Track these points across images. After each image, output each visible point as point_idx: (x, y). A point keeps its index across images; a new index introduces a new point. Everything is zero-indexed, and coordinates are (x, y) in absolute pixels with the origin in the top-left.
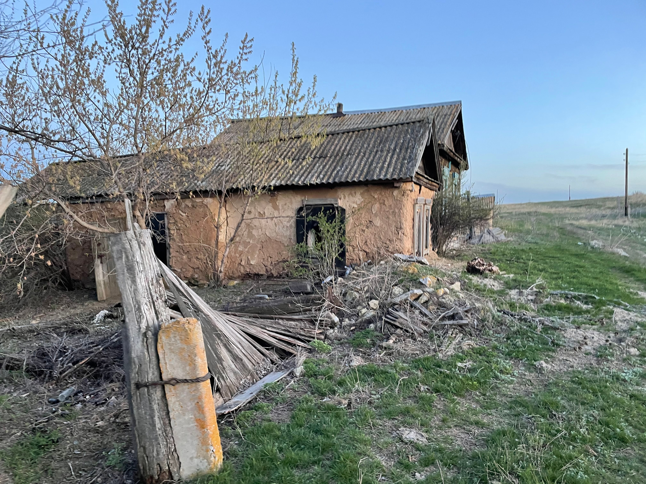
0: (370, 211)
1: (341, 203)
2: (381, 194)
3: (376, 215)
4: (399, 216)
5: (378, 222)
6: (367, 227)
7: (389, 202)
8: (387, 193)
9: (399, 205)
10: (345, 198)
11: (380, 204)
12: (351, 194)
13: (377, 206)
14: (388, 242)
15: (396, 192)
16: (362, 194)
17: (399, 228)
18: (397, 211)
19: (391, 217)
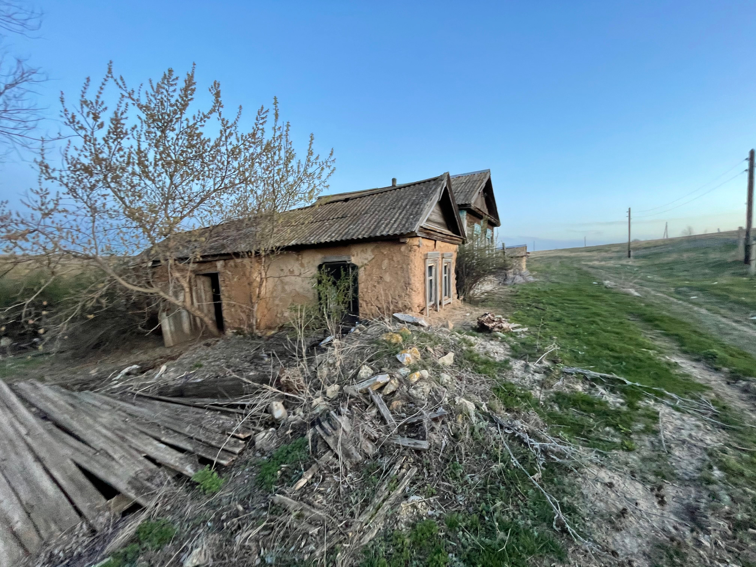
0: (380, 267)
1: (354, 260)
2: (389, 250)
3: (386, 272)
4: (407, 271)
5: (387, 278)
6: (378, 283)
7: (397, 258)
8: (395, 249)
9: (406, 261)
10: (357, 255)
11: (389, 259)
12: (363, 251)
13: (386, 262)
14: (397, 298)
15: (403, 248)
16: (372, 251)
17: (407, 284)
18: (405, 266)
19: (399, 273)
